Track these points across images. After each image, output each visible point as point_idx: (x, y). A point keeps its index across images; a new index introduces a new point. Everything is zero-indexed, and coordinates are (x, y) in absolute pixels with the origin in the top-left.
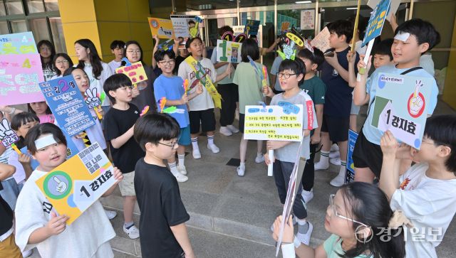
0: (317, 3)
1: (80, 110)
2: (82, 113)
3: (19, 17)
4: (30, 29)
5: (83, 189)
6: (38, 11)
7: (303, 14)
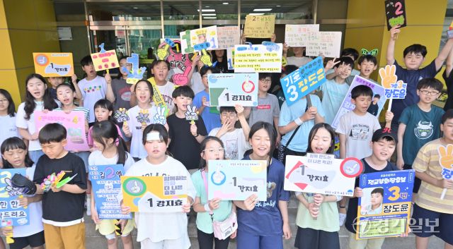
5: (151, 200)
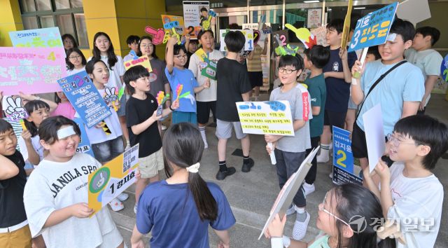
0: (324, 3)
1: (96, 102)
2: (99, 105)
3: (47, 13)
4: (57, 24)
6: (65, 8)
7: (310, 13)
